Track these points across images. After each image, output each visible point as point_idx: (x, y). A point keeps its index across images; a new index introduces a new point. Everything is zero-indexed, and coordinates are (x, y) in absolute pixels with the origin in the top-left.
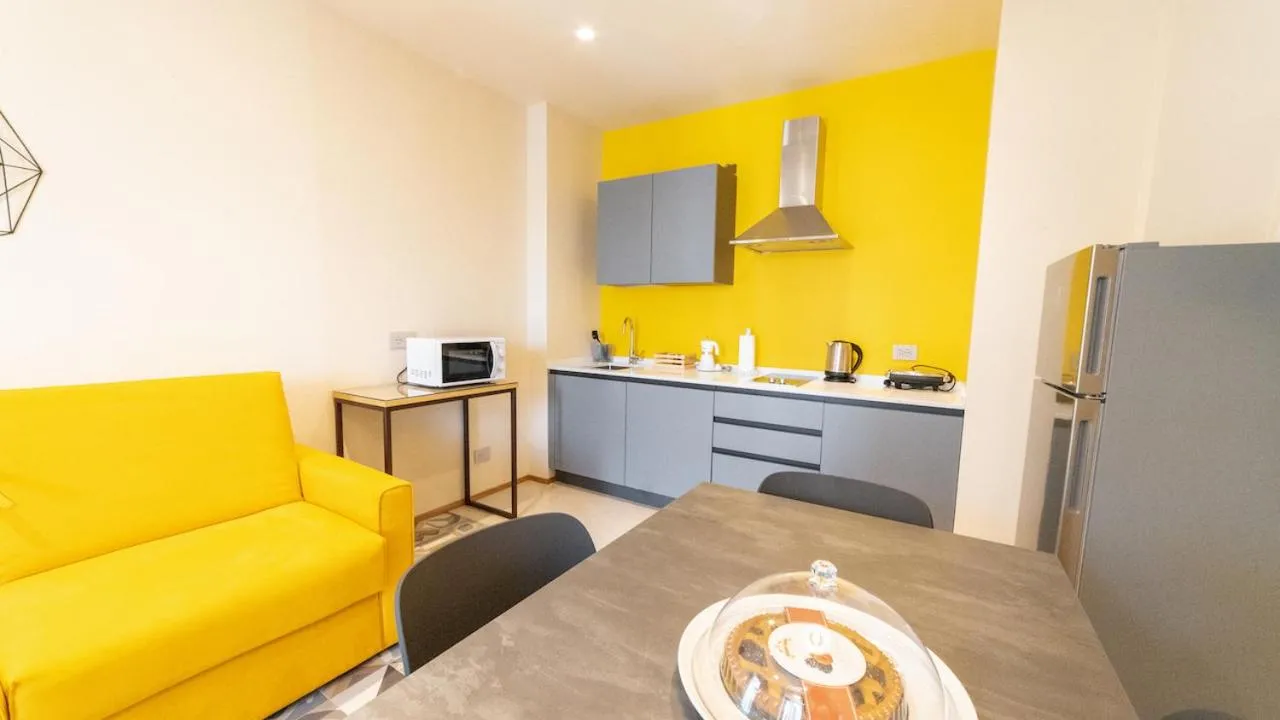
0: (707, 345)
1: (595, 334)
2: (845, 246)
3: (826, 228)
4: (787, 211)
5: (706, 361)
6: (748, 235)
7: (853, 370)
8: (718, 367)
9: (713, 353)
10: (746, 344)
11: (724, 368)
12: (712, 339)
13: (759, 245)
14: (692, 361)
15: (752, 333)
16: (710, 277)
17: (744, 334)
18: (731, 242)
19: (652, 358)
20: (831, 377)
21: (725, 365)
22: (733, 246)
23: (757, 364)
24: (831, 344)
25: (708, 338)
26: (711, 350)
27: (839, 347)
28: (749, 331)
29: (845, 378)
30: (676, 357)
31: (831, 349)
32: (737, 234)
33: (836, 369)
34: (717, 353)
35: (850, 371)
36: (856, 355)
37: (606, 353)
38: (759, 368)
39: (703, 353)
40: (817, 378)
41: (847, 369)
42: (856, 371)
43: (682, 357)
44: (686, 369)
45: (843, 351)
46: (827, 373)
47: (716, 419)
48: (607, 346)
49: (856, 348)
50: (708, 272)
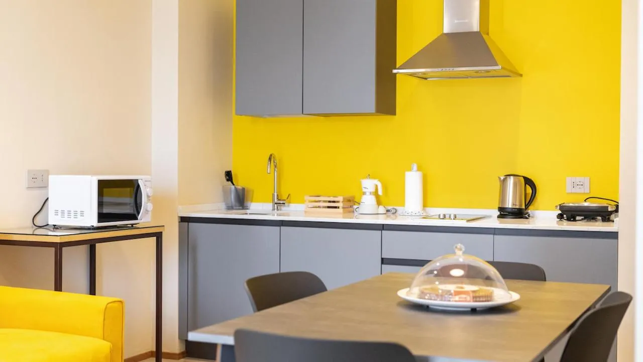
0: (369, 185)
1: (229, 176)
2: (512, 73)
3: (490, 60)
4: (454, 37)
5: (368, 203)
6: (410, 63)
7: (528, 205)
8: (382, 210)
9: (376, 194)
10: (413, 181)
11: (388, 211)
12: (374, 178)
13: (424, 73)
14: (351, 203)
15: (419, 169)
16: (372, 107)
17: (411, 170)
18: (395, 71)
19: (303, 202)
20: (504, 213)
21: (389, 208)
22: (396, 74)
23: (425, 205)
24: (502, 178)
25: (369, 177)
26: (373, 190)
27: (511, 181)
28: (415, 167)
29: (519, 214)
30: (332, 199)
31: (503, 182)
32: (399, 63)
33: (509, 204)
34: (380, 193)
35: (523, 207)
36: (529, 190)
37: (241, 199)
38: (428, 209)
39: (364, 193)
40: (490, 217)
41: (521, 205)
42: (530, 207)
43: (340, 199)
44: (344, 212)
45: (515, 184)
46: (501, 209)
47: (384, 261)
48: (243, 189)
49: (528, 182)
50: (370, 100)
